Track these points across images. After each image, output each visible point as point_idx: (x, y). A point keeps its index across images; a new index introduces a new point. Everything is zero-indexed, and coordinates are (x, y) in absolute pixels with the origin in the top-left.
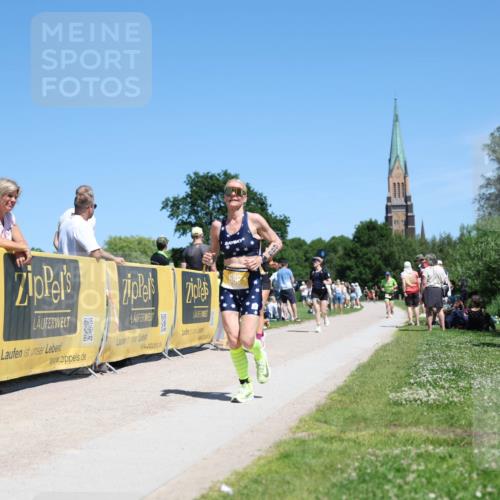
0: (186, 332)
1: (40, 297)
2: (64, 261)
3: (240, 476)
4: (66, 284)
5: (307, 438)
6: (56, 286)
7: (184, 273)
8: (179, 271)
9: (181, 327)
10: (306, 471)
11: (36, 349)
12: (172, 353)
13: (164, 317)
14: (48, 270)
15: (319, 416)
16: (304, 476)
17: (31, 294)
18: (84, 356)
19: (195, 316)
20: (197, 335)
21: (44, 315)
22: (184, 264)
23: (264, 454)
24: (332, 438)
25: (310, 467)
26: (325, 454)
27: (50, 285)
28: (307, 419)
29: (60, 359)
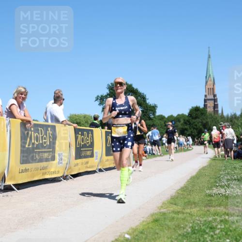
0: (107, 160)
1: (37, 143)
2: (49, 126)
3: (134, 230)
4: (50, 137)
5: (166, 212)
6: (45, 138)
7: (106, 132)
8: (104, 131)
9: (105, 158)
10: (166, 228)
11: (35, 168)
12: (100, 170)
13: (97, 153)
14: (41, 130)
15: (172, 201)
16: (165, 230)
17: (33, 141)
18: (59, 172)
21: (39, 152)
22: (106, 127)
23: (145, 219)
24: (178, 212)
25: (168, 226)
26: (175, 219)
27: (42, 137)
28: (166, 203)
29: (47, 173)
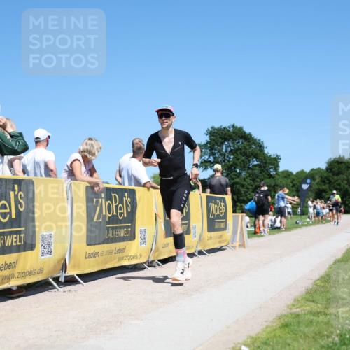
0: (210, 238)
1: (110, 215)
3: (254, 340)
4: (127, 206)
5: (300, 313)
6: (120, 207)
7: (207, 197)
8: (205, 195)
9: (207, 234)
10: (301, 336)
11: (108, 251)
12: (201, 253)
13: (194, 227)
14: (115, 196)
15: (308, 297)
16: (300, 340)
17: (104, 213)
18: (141, 256)
19: (217, 227)
20: (218, 240)
21: (113, 228)
22: (208, 190)
23: (270, 324)
24: (319, 313)
25: (304, 334)
26: (315, 324)
27: (117, 206)
28: (300, 299)
29: (125, 258)
